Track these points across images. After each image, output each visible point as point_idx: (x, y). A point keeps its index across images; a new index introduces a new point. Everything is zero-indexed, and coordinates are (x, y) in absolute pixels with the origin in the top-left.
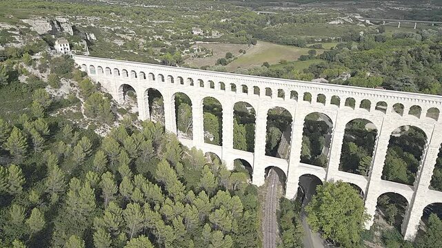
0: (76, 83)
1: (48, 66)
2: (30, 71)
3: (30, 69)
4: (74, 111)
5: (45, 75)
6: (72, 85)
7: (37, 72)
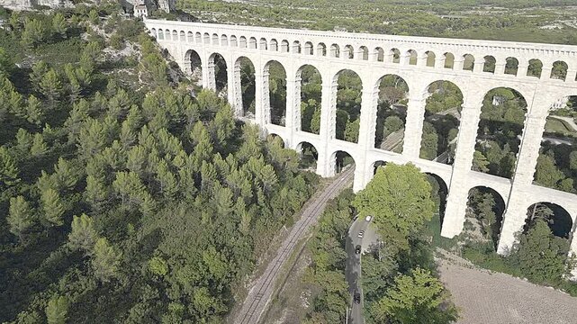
0: (139, 46)
1: (115, 27)
2: (95, 30)
3: (95, 28)
4: (130, 74)
5: (109, 35)
6: (135, 48)
7: (102, 32)
